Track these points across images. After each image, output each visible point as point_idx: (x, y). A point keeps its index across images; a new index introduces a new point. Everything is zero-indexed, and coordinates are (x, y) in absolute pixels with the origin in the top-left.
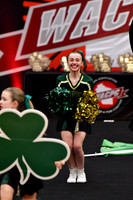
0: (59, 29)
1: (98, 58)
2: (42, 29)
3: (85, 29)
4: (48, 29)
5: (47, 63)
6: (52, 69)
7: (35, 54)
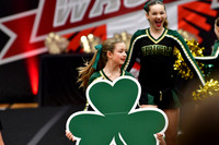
0: (77, 7)
1: (121, 37)
2: (58, 8)
3: (105, 6)
4: (65, 7)
5: (65, 44)
6: (71, 51)
7: (52, 35)
